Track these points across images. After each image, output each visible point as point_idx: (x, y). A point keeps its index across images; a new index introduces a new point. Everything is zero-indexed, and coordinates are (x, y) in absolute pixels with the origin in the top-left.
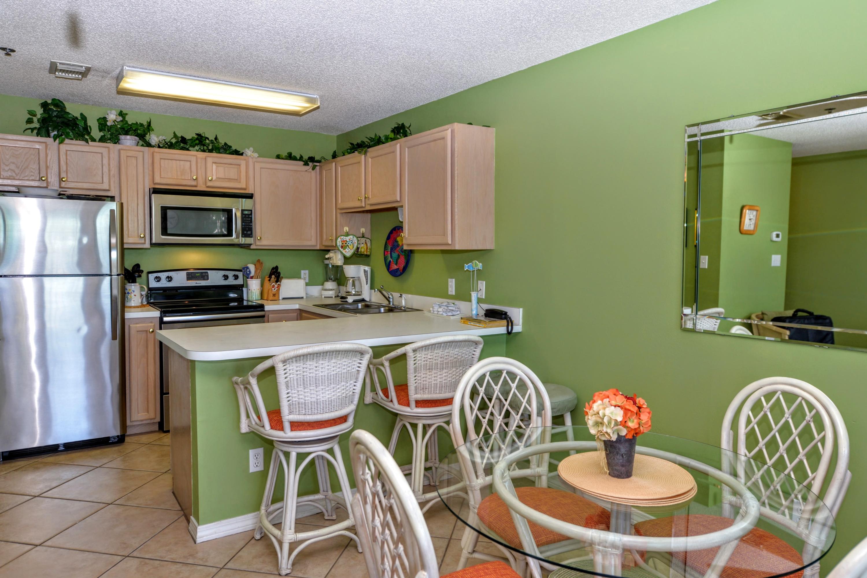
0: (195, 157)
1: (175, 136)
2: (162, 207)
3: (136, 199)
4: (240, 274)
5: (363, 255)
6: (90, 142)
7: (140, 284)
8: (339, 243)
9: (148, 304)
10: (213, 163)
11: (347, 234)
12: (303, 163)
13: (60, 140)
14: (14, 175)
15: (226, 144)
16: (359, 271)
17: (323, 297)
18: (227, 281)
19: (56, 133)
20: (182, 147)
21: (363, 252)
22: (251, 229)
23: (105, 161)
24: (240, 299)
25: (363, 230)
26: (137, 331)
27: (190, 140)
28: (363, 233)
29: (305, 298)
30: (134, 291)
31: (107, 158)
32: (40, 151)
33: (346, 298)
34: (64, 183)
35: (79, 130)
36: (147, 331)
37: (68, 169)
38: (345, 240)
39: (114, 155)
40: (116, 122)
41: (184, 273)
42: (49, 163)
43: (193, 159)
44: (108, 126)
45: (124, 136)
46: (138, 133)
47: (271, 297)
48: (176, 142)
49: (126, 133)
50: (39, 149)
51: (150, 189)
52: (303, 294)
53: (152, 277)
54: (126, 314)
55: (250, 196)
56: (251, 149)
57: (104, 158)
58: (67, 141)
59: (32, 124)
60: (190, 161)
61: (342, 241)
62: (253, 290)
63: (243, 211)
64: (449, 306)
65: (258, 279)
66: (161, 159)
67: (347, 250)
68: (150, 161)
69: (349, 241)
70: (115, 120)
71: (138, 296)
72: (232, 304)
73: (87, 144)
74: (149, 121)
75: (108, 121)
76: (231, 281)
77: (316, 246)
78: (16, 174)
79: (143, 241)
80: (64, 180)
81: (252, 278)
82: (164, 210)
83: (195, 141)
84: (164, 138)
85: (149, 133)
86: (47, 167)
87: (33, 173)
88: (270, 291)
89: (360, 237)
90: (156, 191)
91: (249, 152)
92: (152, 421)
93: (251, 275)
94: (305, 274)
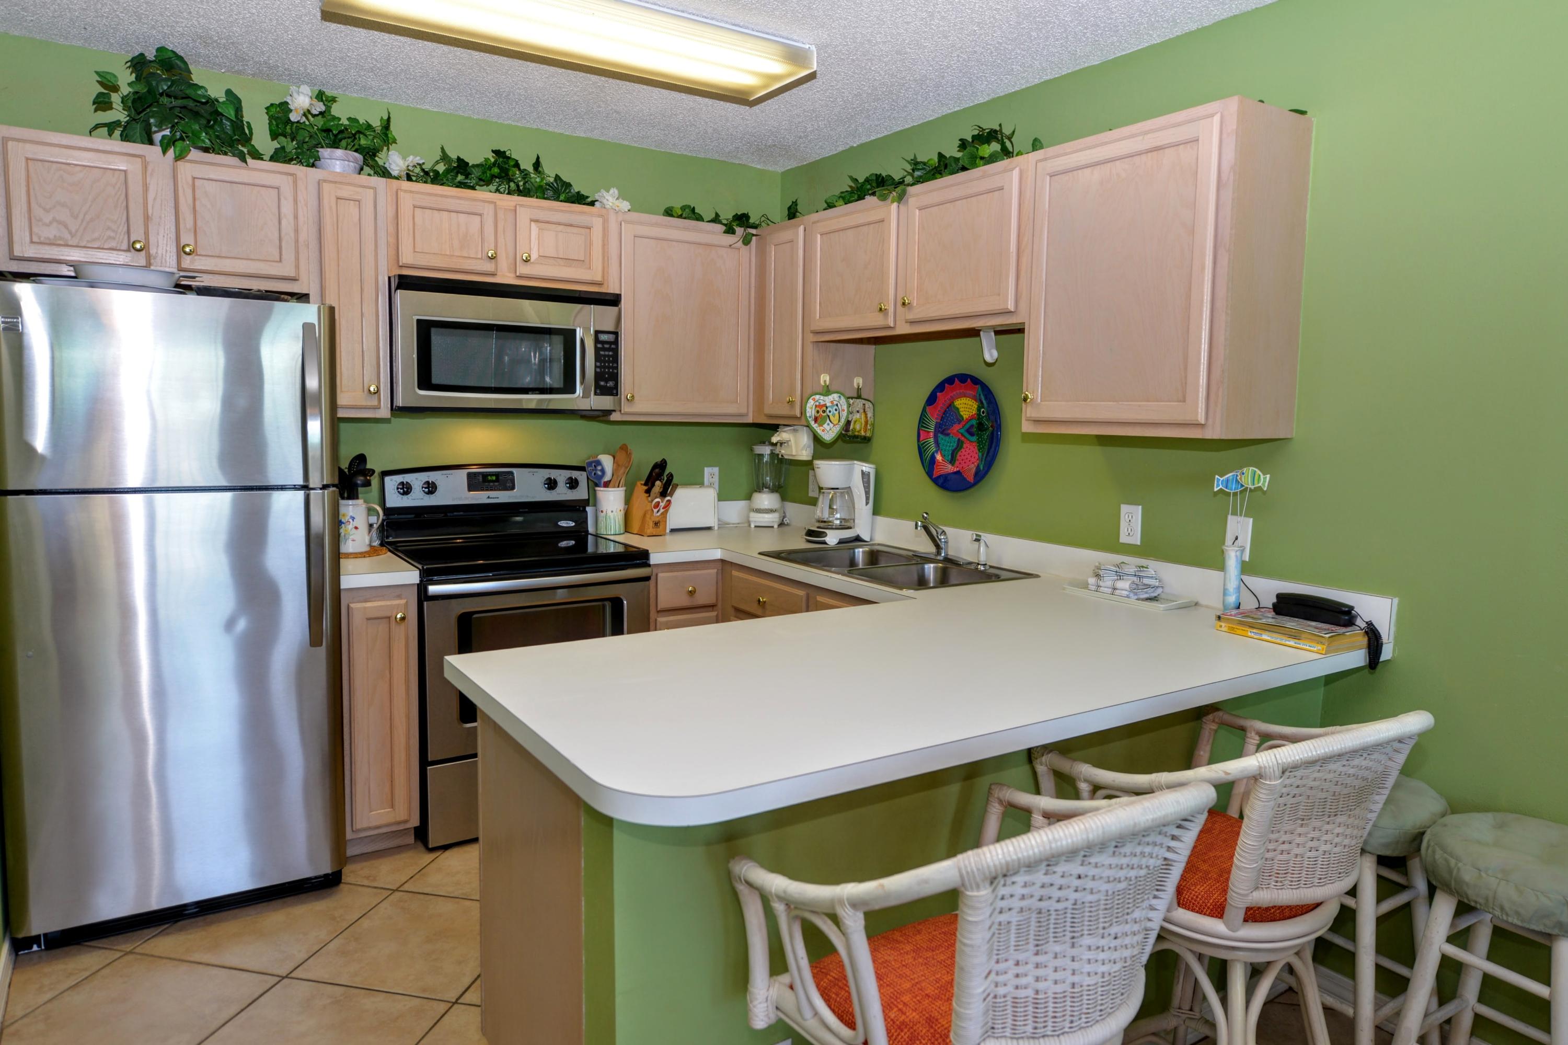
0: (492, 206)
1: (445, 157)
2: (419, 321)
3: (357, 300)
4: (581, 477)
5: (857, 437)
6: (249, 160)
7: (365, 502)
8: (810, 411)
9: (382, 545)
10: (532, 220)
11: (827, 391)
12: (724, 228)
13: (178, 149)
14: (67, 236)
15: (557, 178)
16: (850, 472)
17: (753, 526)
18: (553, 492)
19: (167, 132)
20: (459, 182)
21: (858, 432)
22: (615, 377)
23: (287, 208)
24: (580, 534)
25: (858, 381)
26: (368, 619)
27: (477, 166)
28: (859, 389)
29: (716, 528)
30: (353, 519)
31: (291, 199)
32: (130, 176)
33: (823, 534)
34: (188, 258)
35: (223, 130)
36: (389, 618)
37: (199, 223)
38: (822, 403)
39: (307, 196)
40: (310, 117)
41: (462, 474)
42: (153, 208)
43: (488, 211)
44: (293, 123)
45: (329, 150)
46: (359, 145)
47: (650, 529)
48: (447, 171)
49: (335, 145)
50: (125, 171)
51: (389, 278)
52: (711, 521)
53: (391, 483)
54: (342, 578)
55: (613, 300)
56: (614, 191)
57: (283, 201)
58: (195, 154)
59: (109, 112)
60: (480, 215)
61: (816, 406)
62: (609, 513)
63: (597, 333)
64: (1143, 577)
65: (620, 489)
66: (415, 207)
67: (825, 426)
68: (391, 213)
69: (832, 407)
70: (309, 111)
71: (363, 528)
72: (563, 544)
73: (244, 164)
74: (385, 117)
75: (291, 111)
76: (562, 494)
77: (746, 415)
78: (70, 233)
79: (375, 403)
80: (187, 249)
81: (607, 485)
82: (425, 329)
83: (490, 168)
84: (418, 160)
85: (385, 148)
86: (147, 218)
87: (113, 231)
88: (648, 516)
89: (852, 398)
90: (406, 283)
91: (610, 199)
92: (401, 827)
93: (607, 478)
94: (712, 475)
